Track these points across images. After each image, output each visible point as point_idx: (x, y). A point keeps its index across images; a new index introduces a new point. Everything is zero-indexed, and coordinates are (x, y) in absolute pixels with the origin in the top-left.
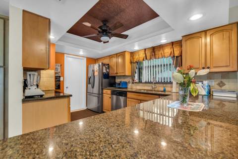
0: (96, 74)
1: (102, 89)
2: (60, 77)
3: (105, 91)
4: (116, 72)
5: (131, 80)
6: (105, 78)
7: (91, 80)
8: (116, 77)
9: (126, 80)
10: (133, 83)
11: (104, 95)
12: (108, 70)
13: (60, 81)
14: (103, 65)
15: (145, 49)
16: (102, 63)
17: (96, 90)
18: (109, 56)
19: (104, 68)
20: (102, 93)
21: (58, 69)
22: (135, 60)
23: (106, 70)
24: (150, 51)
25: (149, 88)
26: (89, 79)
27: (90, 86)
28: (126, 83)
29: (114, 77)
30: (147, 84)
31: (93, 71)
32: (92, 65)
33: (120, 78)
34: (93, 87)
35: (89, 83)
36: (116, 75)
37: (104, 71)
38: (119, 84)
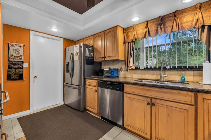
0: (76, 58)
1: (85, 79)
2: (23, 62)
3: (88, 81)
4: (102, 56)
5: (124, 67)
6: (88, 64)
7: (70, 68)
8: (103, 63)
9: (117, 66)
10: (127, 70)
11: (88, 86)
12: (91, 54)
13: (22, 68)
14: (86, 46)
15: (147, 22)
16: (84, 45)
17: (76, 80)
18: (93, 35)
19: (87, 50)
20: (85, 84)
21: (19, 51)
22: (131, 39)
23: (90, 54)
24: (156, 23)
25: (154, 77)
26: (68, 65)
27: (68, 74)
28: (117, 71)
29: (100, 63)
30: (149, 72)
31: (72, 55)
32: (70, 47)
33: (108, 65)
34: (72, 76)
35: (67, 71)
36: (103, 59)
37: (87, 54)
38: (107, 72)
